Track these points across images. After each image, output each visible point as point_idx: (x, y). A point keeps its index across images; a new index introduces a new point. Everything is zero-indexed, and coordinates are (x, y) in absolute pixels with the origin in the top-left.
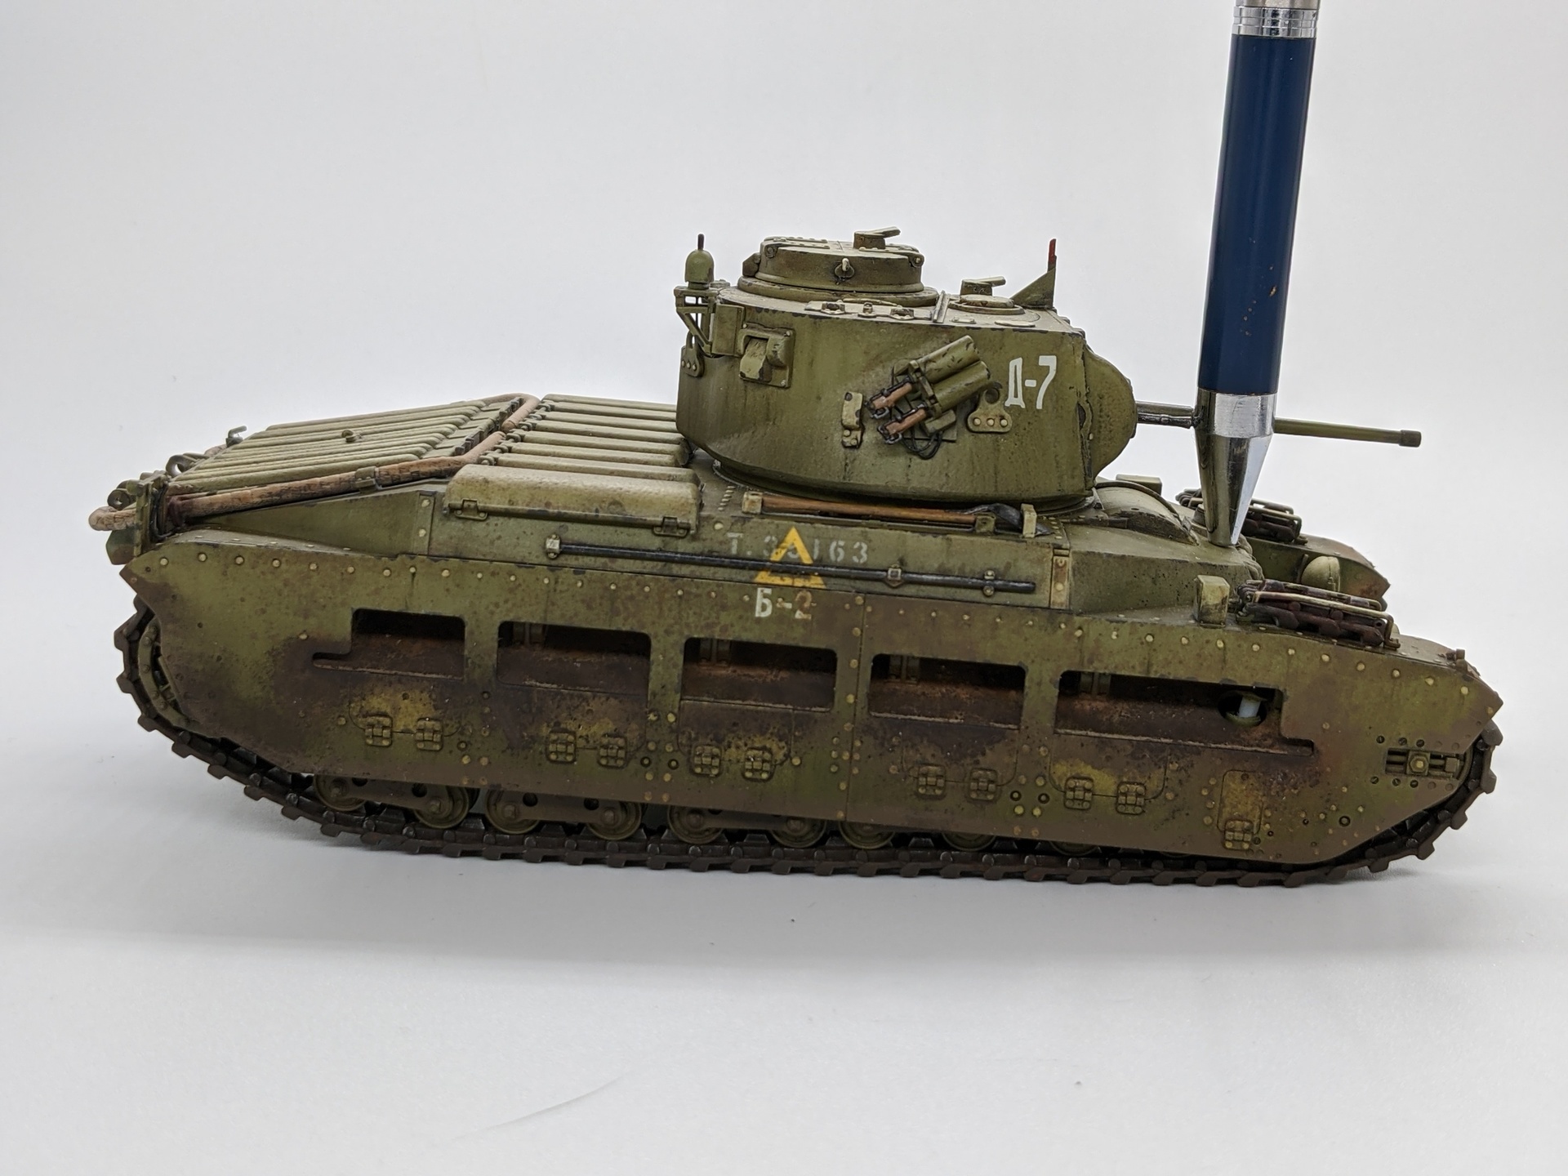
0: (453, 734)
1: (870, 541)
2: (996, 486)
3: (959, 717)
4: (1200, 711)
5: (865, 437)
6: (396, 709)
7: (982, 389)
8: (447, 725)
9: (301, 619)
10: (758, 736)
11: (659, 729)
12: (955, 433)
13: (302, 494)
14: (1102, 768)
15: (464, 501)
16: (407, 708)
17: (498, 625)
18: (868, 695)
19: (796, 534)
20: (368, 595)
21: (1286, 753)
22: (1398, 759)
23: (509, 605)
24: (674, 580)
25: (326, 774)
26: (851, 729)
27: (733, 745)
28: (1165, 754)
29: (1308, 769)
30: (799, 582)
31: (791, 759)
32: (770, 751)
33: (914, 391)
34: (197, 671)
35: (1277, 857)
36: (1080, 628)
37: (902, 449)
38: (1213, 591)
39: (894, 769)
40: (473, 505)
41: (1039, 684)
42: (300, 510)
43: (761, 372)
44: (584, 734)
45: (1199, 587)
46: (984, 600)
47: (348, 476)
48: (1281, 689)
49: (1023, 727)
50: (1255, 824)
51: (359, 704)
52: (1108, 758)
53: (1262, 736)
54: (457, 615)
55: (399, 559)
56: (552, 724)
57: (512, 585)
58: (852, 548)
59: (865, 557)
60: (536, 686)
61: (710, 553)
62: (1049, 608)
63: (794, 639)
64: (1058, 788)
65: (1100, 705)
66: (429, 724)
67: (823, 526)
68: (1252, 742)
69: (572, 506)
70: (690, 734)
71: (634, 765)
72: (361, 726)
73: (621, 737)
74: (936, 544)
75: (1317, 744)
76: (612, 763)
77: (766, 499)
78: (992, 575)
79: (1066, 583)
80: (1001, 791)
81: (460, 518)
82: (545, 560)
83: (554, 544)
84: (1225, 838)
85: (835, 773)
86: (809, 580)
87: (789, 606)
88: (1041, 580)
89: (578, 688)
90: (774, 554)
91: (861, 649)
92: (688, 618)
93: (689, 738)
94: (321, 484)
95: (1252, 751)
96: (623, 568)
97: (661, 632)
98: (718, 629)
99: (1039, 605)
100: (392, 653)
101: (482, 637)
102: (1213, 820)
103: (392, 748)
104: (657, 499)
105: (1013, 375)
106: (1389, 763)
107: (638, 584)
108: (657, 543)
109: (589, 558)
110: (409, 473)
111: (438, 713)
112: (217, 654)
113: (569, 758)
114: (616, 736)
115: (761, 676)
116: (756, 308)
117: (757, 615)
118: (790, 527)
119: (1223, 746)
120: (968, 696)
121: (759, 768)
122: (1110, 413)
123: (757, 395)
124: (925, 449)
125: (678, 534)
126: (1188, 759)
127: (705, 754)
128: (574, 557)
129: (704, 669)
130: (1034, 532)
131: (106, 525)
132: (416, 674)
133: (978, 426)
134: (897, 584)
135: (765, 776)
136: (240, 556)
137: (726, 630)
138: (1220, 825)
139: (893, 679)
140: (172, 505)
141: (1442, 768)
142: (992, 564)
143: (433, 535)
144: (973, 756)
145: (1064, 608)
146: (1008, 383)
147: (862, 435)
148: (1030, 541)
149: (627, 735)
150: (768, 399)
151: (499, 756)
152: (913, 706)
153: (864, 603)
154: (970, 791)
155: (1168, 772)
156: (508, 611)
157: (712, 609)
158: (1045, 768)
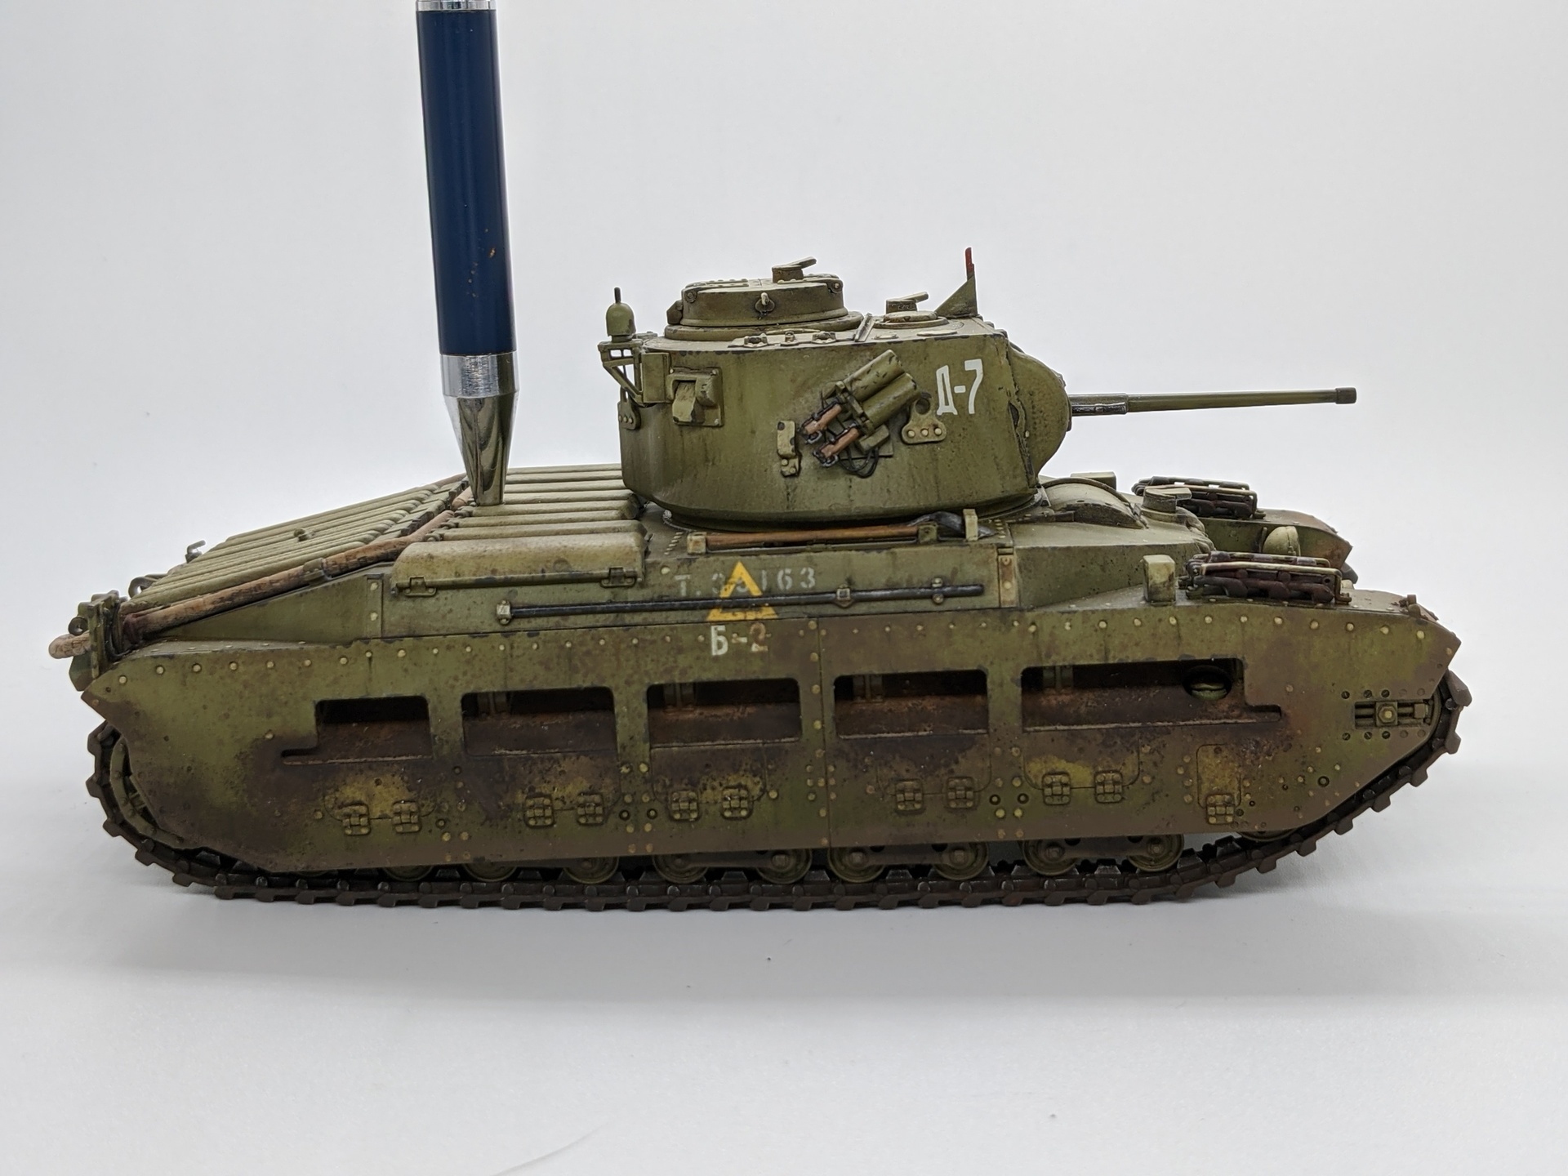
0: (430, 813)
1: (816, 565)
2: (938, 495)
3: (928, 729)
4: (1166, 691)
5: (803, 464)
6: (371, 797)
7: (911, 400)
8: (423, 805)
9: (265, 719)
10: (731, 774)
11: (633, 781)
12: (891, 449)
13: (253, 596)
14: (1077, 760)
16: (381, 793)
17: (460, 698)
18: (834, 719)
19: (743, 568)
20: (328, 686)
21: (1254, 721)
22: (1366, 712)
23: (468, 677)
24: (628, 630)
26: (822, 754)
27: (708, 787)
28: (1136, 738)
29: (1278, 734)
30: (751, 616)
31: (768, 793)
32: (746, 788)
33: (844, 411)
34: (168, 784)
35: (1262, 826)
36: (1033, 624)
37: (840, 470)
38: (1159, 570)
39: (871, 790)
40: (420, 581)
41: (1001, 685)
42: (252, 611)
43: (693, 414)
44: (560, 796)
45: (1144, 567)
46: (935, 608)
47: (297, 571)
48: (1239, 657)
49: (992, 730)
50: (1236, 796)
51: (333, 796)
52: (1081, 750)
53: (1229, 708)
54: (418, 694)
55: (353, 646)
56: (527, 790)
57: (468, 657)
58: (799, 575)
59: (813, 581)
60: (506, 755)
61: (661, 599)
62: (1000, 608)
63: (754, 672)
64: (1035, 786)
65: (1065, 698)
66: (405, 806)
67: (768, 556)
68: (1221, 715)
69: (518, 569)
70: (664, 781)
71: (613, 820)
72: (338, 818)
73: (596, 794)
74: (881, 560)
75: (1283, 709)
76: (591, 821)
77: (709, 537)
78: (940, 583)
79: (1014, 581)
80: (980, 797)
81: (409, 597)
82: (498, 627)
83: (505, 610)
84: (1207, 813)
85: (813, 801)
86: (761, 611)
87: (744, 640)
88: (988, 581)
89: (547, 751)
90: (723, 591)
91: (821, 673)
92: (646, 666)
93: (664, 786)
94: (271, 582)
95: (1221, 724)
96: (576, 624)
97: (622, 683)
98: (676, 673)
99: (990, 606)
100: (360, 740)
101: (446, 714)
102: (1193, 797)
103: (372, 835)
104: (601, 552)
105: (941, 383)
106: (1357, 717)
107: (592, 638)
108: (606, 595)
109: (542, 619)
110: (355, 560)
111: (412, 795)
112: (188, 765)
113: (548, 822)
114: (591, 794)
115: (728, 715)
116: (680, 352)
117: (714, 654)
118: (736, 562)
119: (1191, 722)
120: (934, 707)
121: (737, 806)
122: (1043, 409)
123: (693, 437)
124: (863, 467)
125: (626, 584)
126: (1160, 740)
127: (682, 799)
128: (527, 620)
129: (671, 715)
130: (977, 534)
131: (65, 652)
132: (386, 759)
133: (913, 437)
134: (848, 604)
135: (744, 813)
136: (196, 664)
137: (686, 673)
138: (1201, 801)
139: (859, 700)
140: (127, 624)
141: (1412, 715)
142: (939, 571)
143: (385, 617)
144: (947, 765)
145: (1014, 606)
146: (937, 392)
147: (800, 462)
148: (974, 543)
149: (602, 791)
150: (704, 440)
151: (478, 829)
152: (881, 724)
153: (818, 628)
154: (949, 800)
155: (1141, 755)
156: (468, 683)
157: (668, 653)
158: (1020, 768)
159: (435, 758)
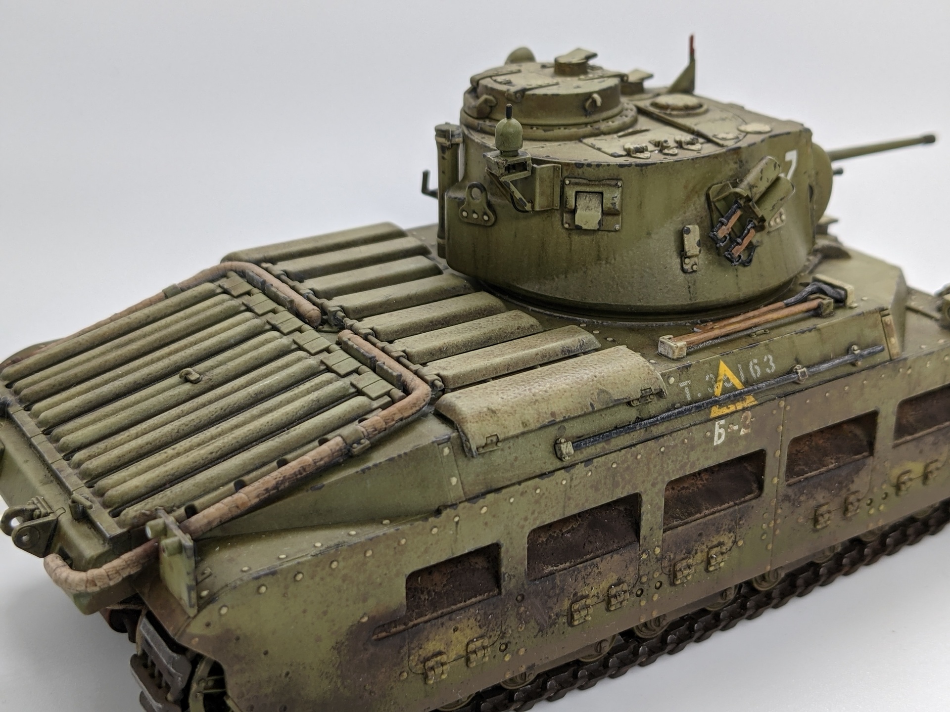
0: (495, 642)
3: (833, 461)
5: (700, 260)
6: (449, 644)
8: (491, 636)
9: (360, 605)
10: (715, 536)
11: (649, 563)
14: (918, 459)
15: (487, 438)
16: (457, 638)
17: (528, 536)
19: (724, 364)
20: (419, 557)
23: (536, 515)
24: (656, 441)
26: (775, 502)
27: (699, 551)
30: (740, 406)
31: (737, 543)
32: (724, 544)
39: (801, 519)
40: (494, 438)
41: (886, 418)
44: (595, 593)
49: (877, 453)
51: (417, 654)
52: (921, 452)
54: (495, 542)
55: (442, 514)
56: (572, 596)
57: (537, 497)
58: (763, 362)
59: (773, 366)
60: (556, 570)
61: (675, 406)
62: (891, 360)
63: (739, 451)
64: (893, 485)
66: (476, 643)
70: (670, 556)
71: (631, 599)
73: (623, 583)
76: (618, 606)
78: (858, 349)
79: (895, 336)
80: (862, 503)
81: (480, 455)
82: (559, 464)
83: (568, 449)
85: (765, 539)
86: (745, 400)
87: (736, 428)
88: (880, 340)
90: (716, 389)
91: (782, 440)
92: (668, 467)
93: (669, 560)
96: (617, 446)
97: (649, 486)
98: (688, 466)
99: (885, 360)
101: (515, 552)
103: (447, 677)
104: (628, 376)
111: (482, 631)
113: (588, 617)
114: (619, 583)
116: (576, 164)
117: (713, 443)
121: (720, 561)
125: (650, 400)
127: (683, 567)
132: (459, 605)
134: (804, 381)
135: (722, 564)
137: (694, 466)
143: (463, 479)
144: (846, 486)
145: (899, 356)
149: (626, 579)
151: (533, 642)
153: (785, 405)
154: (848, 512)
156: (534, 520)
157: (684, 452)
158: (887, 474)
159: (504, 593)
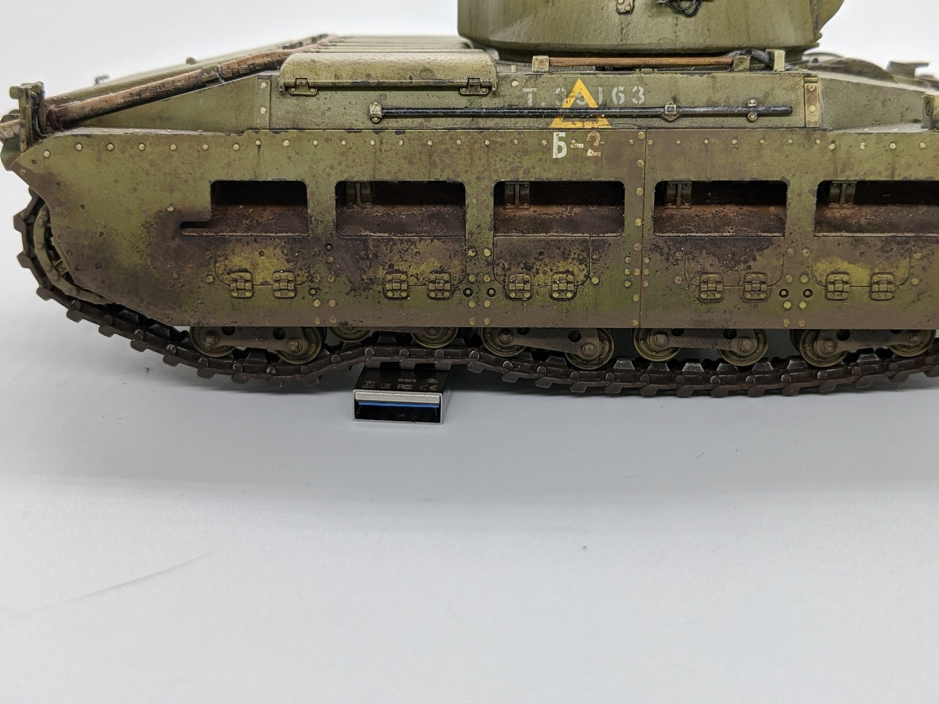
0: (304, 282)
1: (646, 84)
3: (731, 231)
5: (637, 3)
6: (255, 265)
8: (299, 275)
9: (167, 194)
10: (561, 262)
11: (477, 263)
13: (157, 92)
14: (858, 262)
15: (296, 79)
16: (263, 263)
18: (653, 218)
19: (582, 84)
20: (222, 168)
23: (343, 167)
25: (201, 325)
26: (640, 248)
27: (540, 271)
28: (909, 246)
30: (588, 125)
31: (591, 280)
32: (572, 273)
34: (83, 246)
36: (833, 142)
39: (679, 280)
41: (800, 195)
42: (158, 105)
44: (414, 273)
45: (930, 100)
46: (749, 125)
47: (195, 74)
51: (223, 263)
52: (862, 254)
54: (299, 179)
55: (244, 134)
56: (387, 267)
57: (343, 149)
58: (631, 92)
59: (643, 97)
61: (510, 107)
62: (805, 127)
63: (588, 174)
64: (819, 283)
65: (848, 211)
67: (604, 76)
69: (389, 75)
70: (504, 264)
71: (458, 295)
72: (227, 282)
74: (703, 82)
76: (440, 295)
77: (552, 59)
78: (754, 103)
79: (818, 105)
80: (771, 289)
83: (376, 110)
85: (629, 287)
87: (581, 146)
88: (796, 104)
89: (406, 234)
91: (645, 178)
92: (495, 165)
93: (504, 269)
94: (173, 82)
96: (438, 126)
97: (473, 179)
98: (521, 172)
99: (797, 125)
100: (246, 219)
101: (322, 198)
103: (254, 299)
104: (461, 63)
107: (451, 139)
108: (463, 102)
109: (408, 119)
110: (246, 66)
111: (290, 266)
112: (100, 230)
113: (404, 294)
114: (442, 272)
115: (558, 213)
118: (577, 79)
120: (735, 214)
121: (564, 289)
124: (689, 8)
125: (481, 93)
126: (930, 248)
127: (518, 279)
128: (394, 120)
129: (509, 211)
130: (784, 67)
132: (269, 234)
134: (673, 118)
135: (569, 295)
136: (110, 143)
137: (529, 172)
139: (670, 206)
140: (51, 112)
142: (752, 94)
143: (272, 112)
144: (746, 262)
145: (818, 126)
147: (633, 2)
148: (783, 73)
149: (451, 271)
151: (344, 298)
152: (689, 225)
153: (646, 137)
154: (744, 291)
155: (912, 260)
156: (342, 171)
157: (515, 155)
158: (808, 267)
159: (311, 235)
